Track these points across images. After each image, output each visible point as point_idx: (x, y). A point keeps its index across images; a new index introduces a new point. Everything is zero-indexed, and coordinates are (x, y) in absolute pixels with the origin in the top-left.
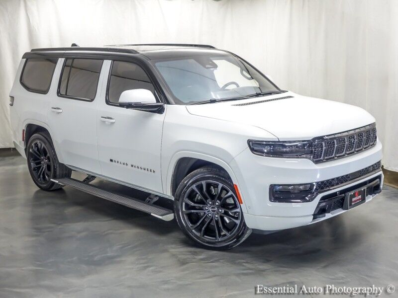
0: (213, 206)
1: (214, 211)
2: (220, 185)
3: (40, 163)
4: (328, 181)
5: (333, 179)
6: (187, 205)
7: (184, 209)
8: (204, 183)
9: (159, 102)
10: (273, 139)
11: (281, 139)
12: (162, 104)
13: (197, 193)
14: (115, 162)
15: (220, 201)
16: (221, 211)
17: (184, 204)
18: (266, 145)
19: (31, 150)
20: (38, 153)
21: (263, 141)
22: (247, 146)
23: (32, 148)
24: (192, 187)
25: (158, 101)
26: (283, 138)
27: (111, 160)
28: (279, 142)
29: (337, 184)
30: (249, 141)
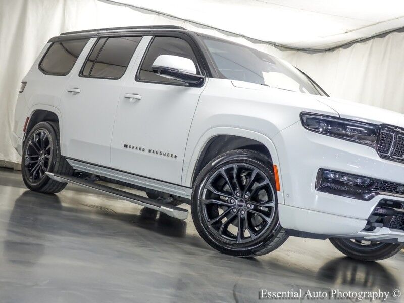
0: (241, 199)
1: (241, 206)
2: (256, 171)
3: (37, 158)
4: (392, 183)
6: (209, 192)
7: (204, 198)
8: (235, 166)
9: (200, 74)
10: (332, 113)
11: (342, 115)
12: (203, 77)
13: (226, 183)
14: (130, 148)
15: (251, 193)
16: (249, 206)
17: (205, 191)
18: (323, 120)
19: (30, 142)
20: (38, 145)
21: (320, 115)
22: (299, 119)
23: (33, 139)
24: (220, 170)
25: (198, 73)
26: (344, 115)
27: (126, 146)
28: (339, 118)
30: (302, 115)
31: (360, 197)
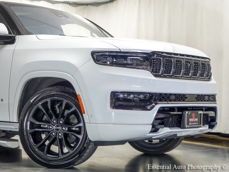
0: (57, 124)
2: (65, 102)
4: (166, 94)
5: (171, 94)
6: (32, 124)
7: (28, 128)
8: (49, 100)
10: (115, 49)
11: (122, 49)
12: (14, 35)
13: (44, 114)
15: (63, 118)
16: (64, 129)
17: (29, 123)
18: (109, 56)
21: (106, 52)
22: (91, 57)
24: (38, 105)
25: (10, 33)
28: (120, 52)
29: (175, 100)
30: (93, 53)
31: (144, 108)
